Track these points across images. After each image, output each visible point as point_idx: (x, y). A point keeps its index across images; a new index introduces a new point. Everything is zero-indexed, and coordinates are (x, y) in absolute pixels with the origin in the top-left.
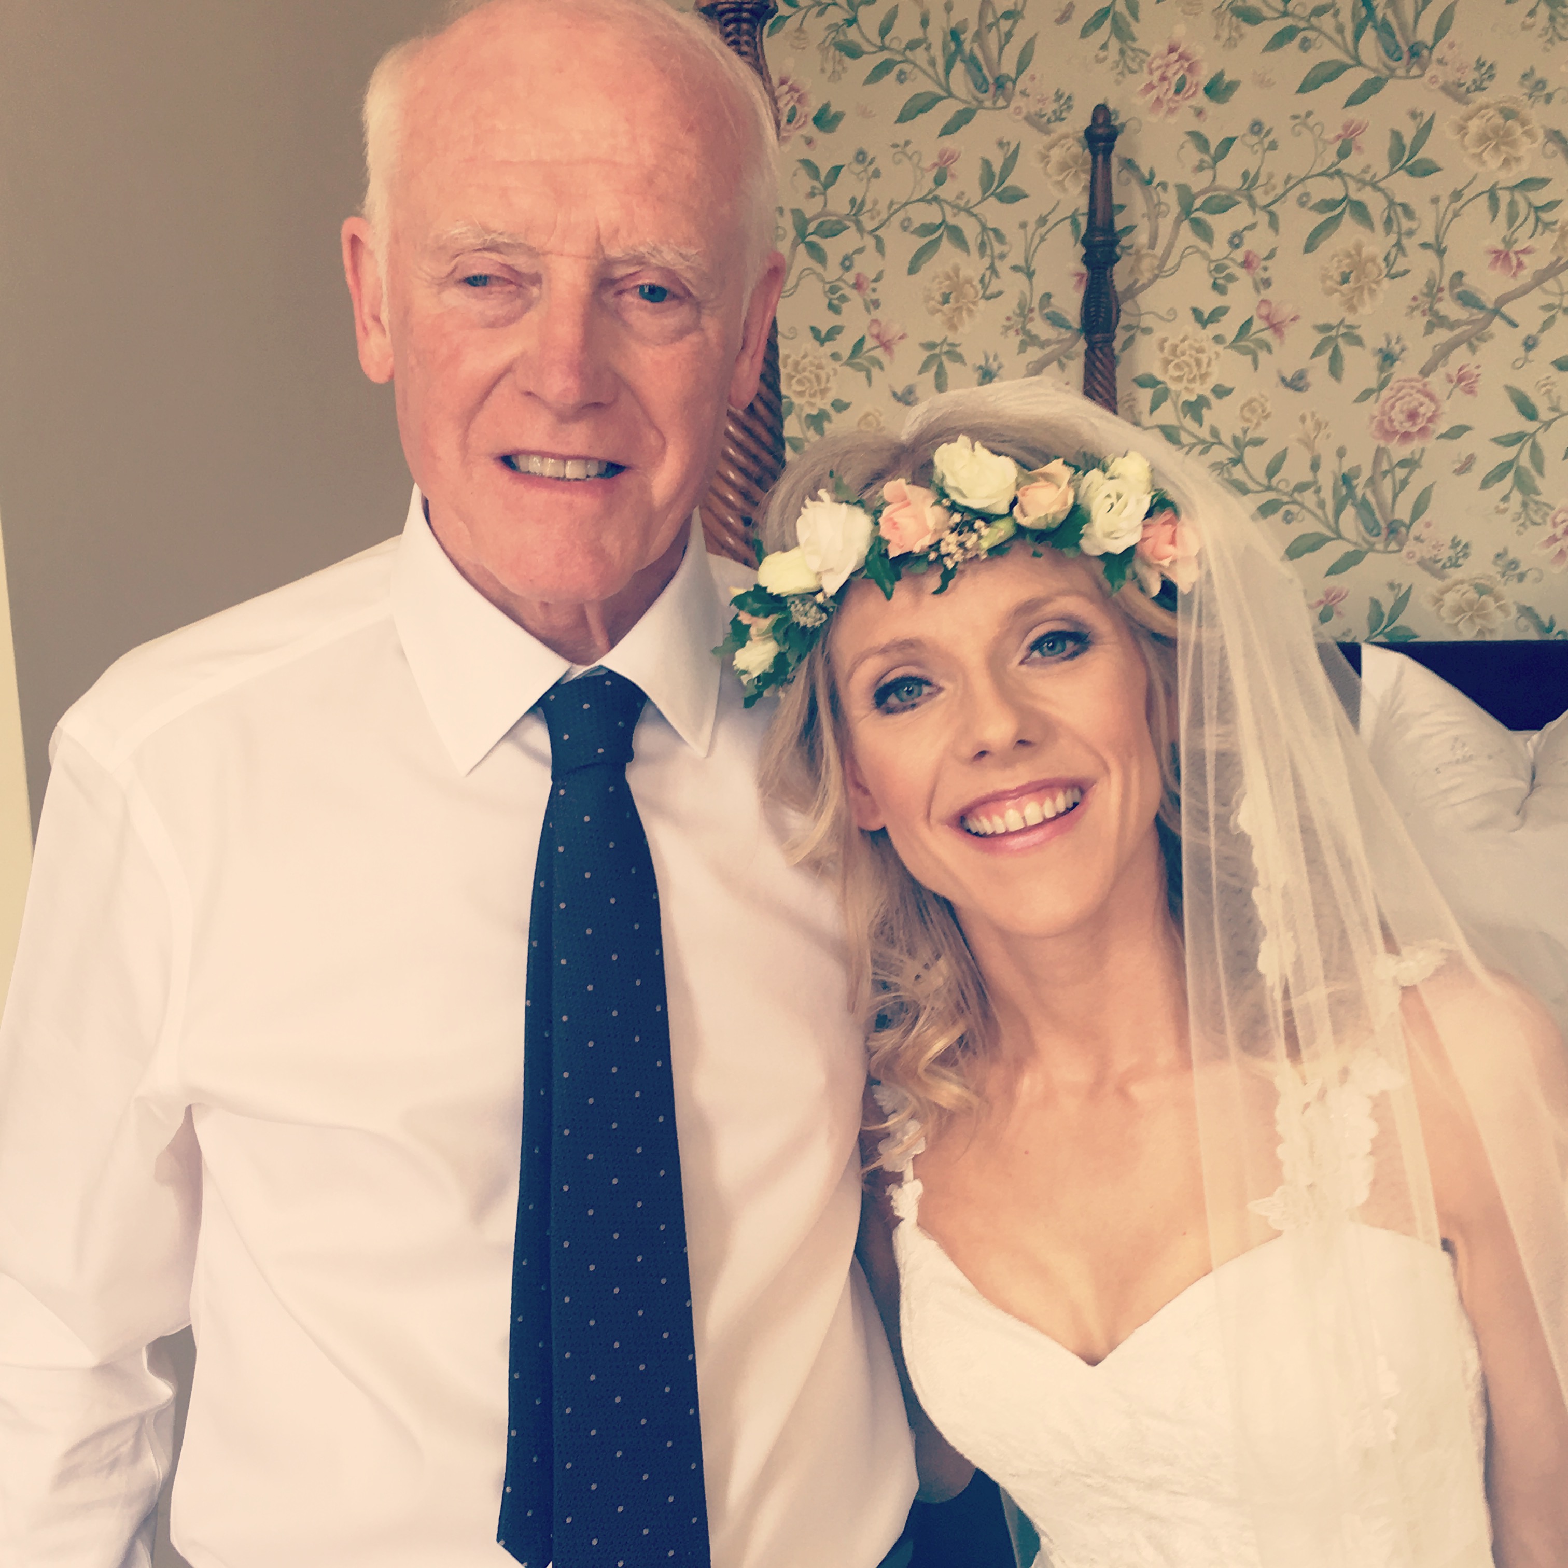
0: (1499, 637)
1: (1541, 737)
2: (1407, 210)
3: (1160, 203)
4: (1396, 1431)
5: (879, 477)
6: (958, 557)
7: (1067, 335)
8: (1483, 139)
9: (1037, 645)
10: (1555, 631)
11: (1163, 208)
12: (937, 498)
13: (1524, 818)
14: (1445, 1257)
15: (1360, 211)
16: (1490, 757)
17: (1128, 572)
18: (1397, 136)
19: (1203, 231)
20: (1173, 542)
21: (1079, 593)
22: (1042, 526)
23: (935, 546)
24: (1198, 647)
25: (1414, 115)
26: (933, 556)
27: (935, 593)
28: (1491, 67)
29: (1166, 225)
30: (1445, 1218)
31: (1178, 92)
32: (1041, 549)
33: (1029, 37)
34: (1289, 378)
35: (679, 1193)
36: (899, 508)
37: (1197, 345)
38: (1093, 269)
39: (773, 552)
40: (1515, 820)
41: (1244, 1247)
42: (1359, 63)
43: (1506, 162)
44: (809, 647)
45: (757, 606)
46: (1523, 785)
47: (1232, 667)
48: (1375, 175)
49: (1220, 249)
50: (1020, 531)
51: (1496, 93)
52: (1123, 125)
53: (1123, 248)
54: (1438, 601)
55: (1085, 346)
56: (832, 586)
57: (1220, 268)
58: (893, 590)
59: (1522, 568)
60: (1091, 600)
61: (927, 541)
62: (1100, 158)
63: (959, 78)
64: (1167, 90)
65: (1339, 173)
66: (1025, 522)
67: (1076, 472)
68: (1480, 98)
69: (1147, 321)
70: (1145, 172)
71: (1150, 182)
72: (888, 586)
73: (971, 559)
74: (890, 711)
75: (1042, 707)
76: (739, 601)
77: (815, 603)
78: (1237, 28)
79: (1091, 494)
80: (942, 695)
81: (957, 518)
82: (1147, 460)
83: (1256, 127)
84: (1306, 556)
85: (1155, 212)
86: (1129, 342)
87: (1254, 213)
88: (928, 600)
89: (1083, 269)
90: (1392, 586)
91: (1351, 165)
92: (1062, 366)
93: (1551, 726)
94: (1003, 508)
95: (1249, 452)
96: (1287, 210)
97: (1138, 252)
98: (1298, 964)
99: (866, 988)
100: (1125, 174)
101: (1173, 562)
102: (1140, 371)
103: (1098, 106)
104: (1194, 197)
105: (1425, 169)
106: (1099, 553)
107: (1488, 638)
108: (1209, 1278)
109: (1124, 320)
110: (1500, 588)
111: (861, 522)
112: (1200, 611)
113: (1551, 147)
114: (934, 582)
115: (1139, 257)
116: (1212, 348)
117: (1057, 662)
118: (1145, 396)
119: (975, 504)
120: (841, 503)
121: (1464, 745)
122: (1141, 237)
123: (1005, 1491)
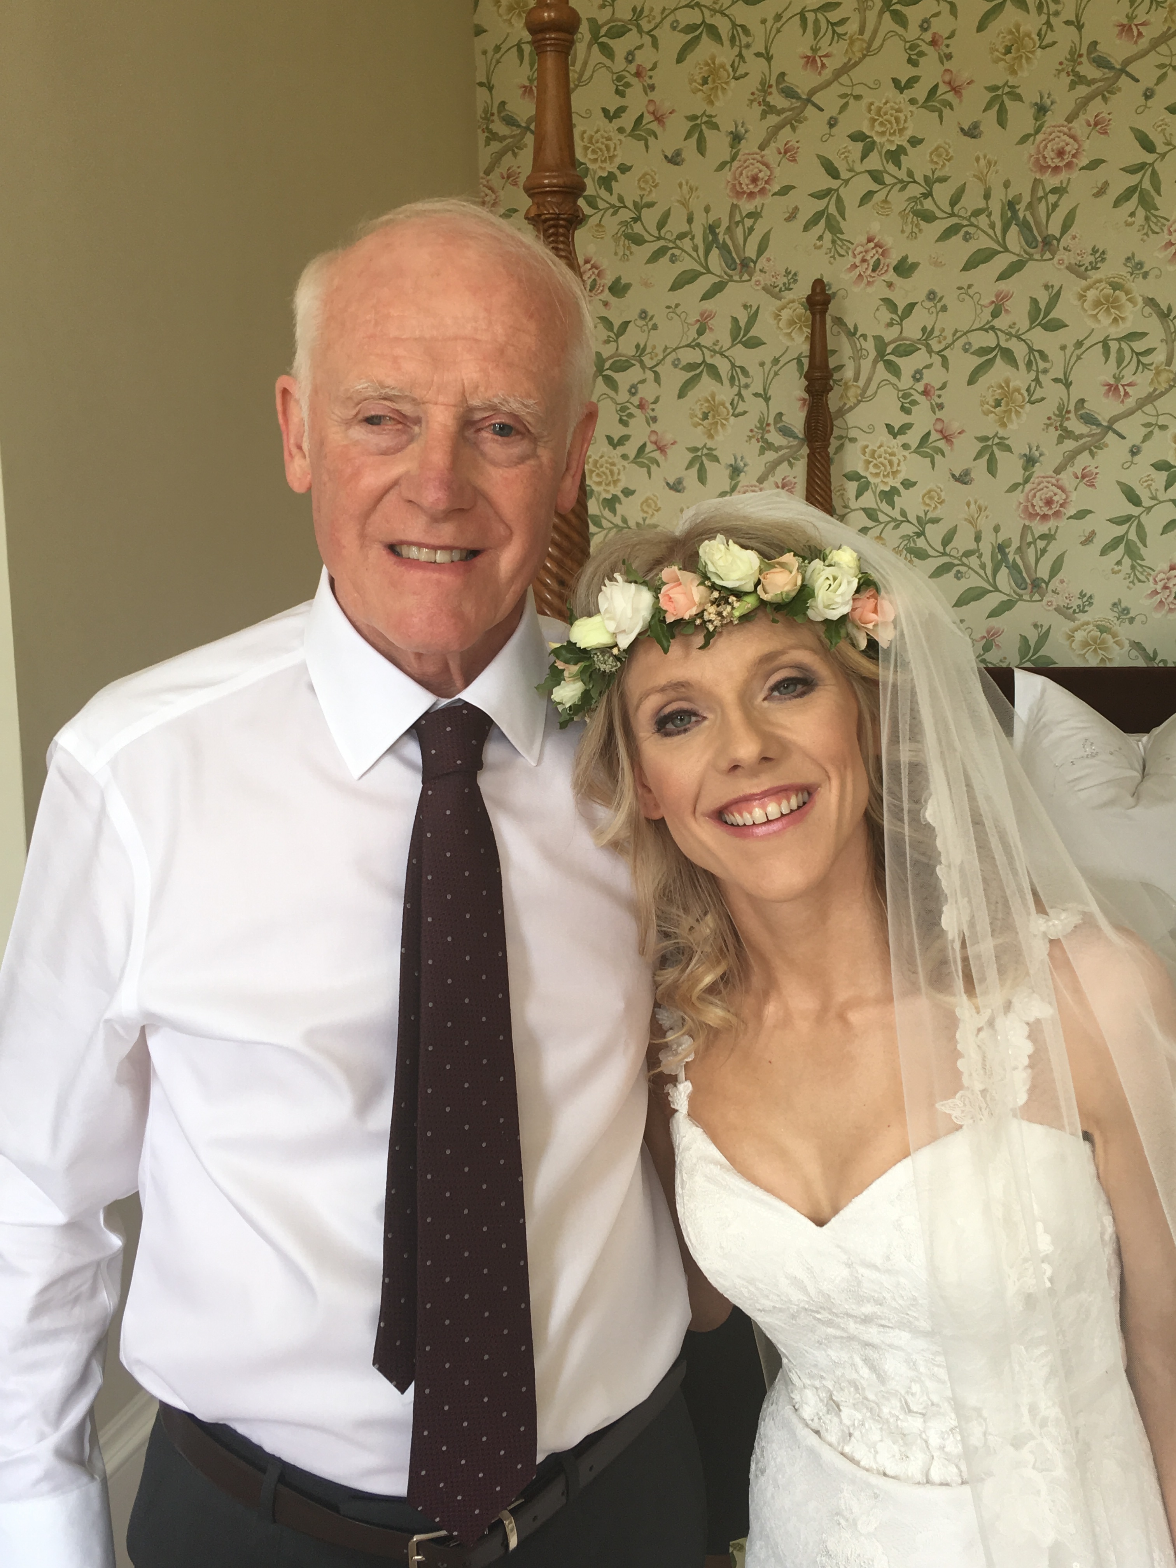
0: (1115, 665)
1: (1149, 738)
2: (1043, 356)
3: (861, 349)
4: (1051, 1280)
5: (659, 563)
6: (717, 623)
7: (795, 443)
8: (1097, 304)
9: (776, 687)
10: (1157, 661)
11: (864, 352)
12: (701, 579)
13: (1138, 799)
14: (1086, 1147)
15: (1008, 355)
16: (1111, 754)
17: (843, 632)
18: (1034, 301)
19: (894, 369)
20: (875, 611)
21: (805, 647)
22: (778, 600)
23: (700, 615)
24: (895, 686)
25: (1047, 287)
26: (698, 622)
27: (700, 648)
28: (1103, 253)
29: (866, 365)
30: (1084, 1115)
31: (874, 271)
32: (778, 617)
33: (766, 231)
34: (957, 475)
35: (515, 1094)
36: (672, 588)
37: (890, 451)
38: (813, 396)
39: (581, 617)
40: (1131, 800)
41: (933, 1138)
42: (1007, 250)
43: (1115, 320)
44: (608, 686)
45: (569, 656)
46: (1137, 775)
47: (920, 701)
48: (1019, 330)
49: (906, 382)
50: (763, 604)
51: (1106, 271)
52: (834, 294)
53: (835, 381)
54: (1070, 637)
55: (808, 451)
56: (624, 642)
57: (906, 396)
58: (669, 646)
59: (1132, 615)
60: (814, 651)
61: (694, 611)
62: (818, 317)
63: (715, 259)
64: (867, 269)
65: (993, 328)
66: (765, 597)
67: (804, 561)
68: (1095, 275)
69: (852, 433)
70: (851, 327)
71: (854, 334)
72: (665, 644)
73: (727, 624)
74: (668, 734)
75: (780, 732)
76: (556, 652)
77: (612, 654)
78: (917, 225)
79: (815, 576)
80: (706, 723)
81: (716, 594)
82: (855, 551)
83: (932, 296)
84: (972, 603)
85: (858, 355)
86: (841, 447)
87: (931, 356)
88: (695, 653)
89: (806, 396)
90: (1036, 626)
91: (1001, 323)
92: (791, 465)
93: (1156, 731)
94: (749, 587)
95: (929, 527)
96: (955, 355)
97: (846, 384)
98: (972, 924)
99: (653, 934)
100: (836, 329)
101: (876, 626)
102: (848, 469)
103: (816, 280)
104: (887, 345)
105: (1056, 326)
106: (821, 619)
107: (1108, 665)
108: (907, 1161)
109: (836, 432)
110: (1117, 627)
111: (646, 597)
112: (896, 660)
113: (1148, 310)
114: (699, 640)
115: (847, 387)
116: (901, 453)
117: (790, 699)
118: (852, 487)
119: (729, 584)
120: (631, 582)
121: (1092, 744)
122: (848, 373)
123: (756, 1323)
